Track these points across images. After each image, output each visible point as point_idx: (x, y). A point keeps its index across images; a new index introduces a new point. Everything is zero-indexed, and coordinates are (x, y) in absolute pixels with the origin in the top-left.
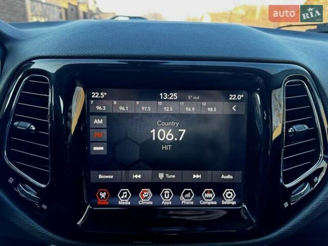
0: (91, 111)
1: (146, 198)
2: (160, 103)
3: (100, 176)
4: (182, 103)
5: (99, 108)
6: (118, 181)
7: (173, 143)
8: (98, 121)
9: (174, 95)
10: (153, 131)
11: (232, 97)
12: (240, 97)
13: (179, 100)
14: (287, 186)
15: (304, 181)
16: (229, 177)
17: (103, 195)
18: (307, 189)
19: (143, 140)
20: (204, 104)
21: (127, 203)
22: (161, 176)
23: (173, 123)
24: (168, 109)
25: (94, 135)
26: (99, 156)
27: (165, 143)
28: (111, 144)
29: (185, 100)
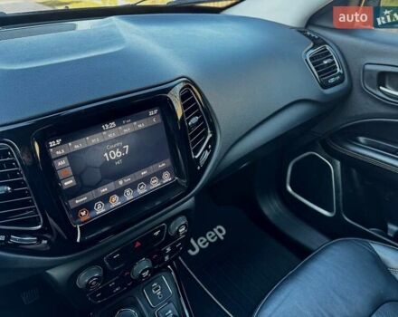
0: (53, 157)
1: (115, 202)
2: (104, 133)
3: (77, 202)
4: (120, 128)
5: (58, 153)
6: (91, 199)
7: (122, 157)
8: (61, 163)
9: (113, 124)
10: (106, 154)
11: (151, 113)
12: (156, 111)
13: (117, 126)
14: (197, 157)
15: (204, 150)
16: (163, 165)
17: (83, 214)
18: (207, 153)
19: (101, 163)
20: (135, 123)
21: (103, 210)
22: (121, 182)
23: (118, 144)
24: (111, 135)
25: (61, 174)
26: (71, 188)
27: (117, 160)
28: (77, 176)
29: (122, 124)
